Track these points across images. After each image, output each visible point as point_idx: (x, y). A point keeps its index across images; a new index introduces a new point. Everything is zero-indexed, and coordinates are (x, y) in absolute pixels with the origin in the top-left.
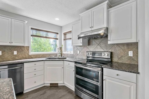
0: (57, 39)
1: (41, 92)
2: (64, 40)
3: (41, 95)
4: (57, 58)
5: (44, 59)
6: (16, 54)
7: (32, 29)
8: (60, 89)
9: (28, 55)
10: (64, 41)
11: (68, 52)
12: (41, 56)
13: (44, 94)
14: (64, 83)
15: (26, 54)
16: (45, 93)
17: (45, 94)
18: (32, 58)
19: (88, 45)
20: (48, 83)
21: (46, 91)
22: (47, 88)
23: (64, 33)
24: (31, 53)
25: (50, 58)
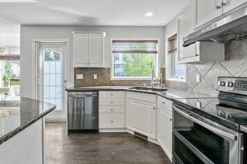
0: (156, 52)
1: (118, 140)
2: (170, 52)
3: (116, 144)
4: (150, 89)
5: (127, 88)
6: (96, 78)
7: (114, 41)
8: (147, 148)
9: (109, 80)
10: (171, 54)
11: (177, 77)
12: (126, 83)
13: (119, 144)
14: (156, 140)
15: (107, 79)
16: (122, 143)
17: (120, 146)
18: (114, 85)
19: (225, 60)
20: (132, 129)
21: (124, 141)
22: (129, 137)
23: (168, 39)
24: (113, 78)
25: (139, 88)
